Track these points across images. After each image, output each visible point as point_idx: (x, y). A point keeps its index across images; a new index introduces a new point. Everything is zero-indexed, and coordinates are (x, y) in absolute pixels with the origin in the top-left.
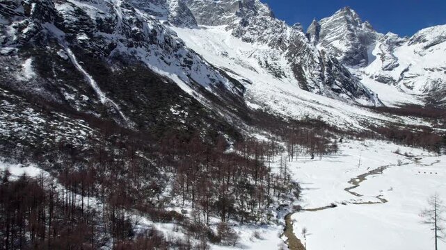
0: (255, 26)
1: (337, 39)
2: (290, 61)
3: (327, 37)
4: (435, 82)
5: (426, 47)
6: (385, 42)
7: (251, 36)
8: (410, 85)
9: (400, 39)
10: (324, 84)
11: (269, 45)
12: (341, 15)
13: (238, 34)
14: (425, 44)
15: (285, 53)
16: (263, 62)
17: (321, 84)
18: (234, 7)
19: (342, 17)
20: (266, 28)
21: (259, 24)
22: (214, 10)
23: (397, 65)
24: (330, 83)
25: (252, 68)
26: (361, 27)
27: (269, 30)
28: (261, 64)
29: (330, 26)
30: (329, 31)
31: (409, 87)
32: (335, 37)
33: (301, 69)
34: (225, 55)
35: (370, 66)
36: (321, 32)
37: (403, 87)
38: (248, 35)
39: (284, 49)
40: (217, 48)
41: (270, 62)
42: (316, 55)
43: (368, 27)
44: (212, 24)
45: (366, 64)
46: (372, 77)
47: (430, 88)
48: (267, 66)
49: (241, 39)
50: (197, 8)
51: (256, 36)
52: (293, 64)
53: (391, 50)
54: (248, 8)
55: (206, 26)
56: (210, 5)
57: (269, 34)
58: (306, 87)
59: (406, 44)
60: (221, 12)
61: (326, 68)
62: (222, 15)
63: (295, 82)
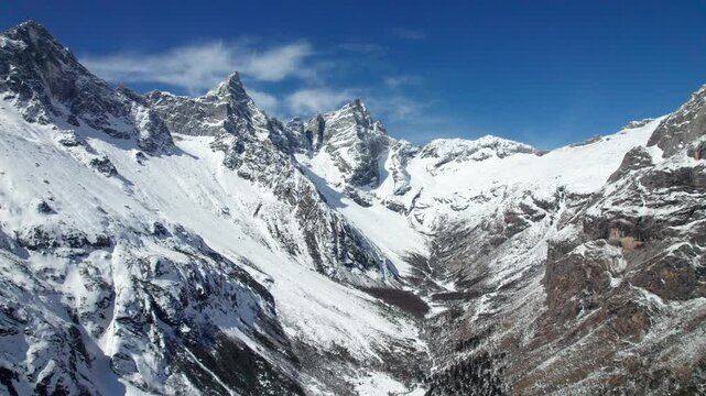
0: (254, 157)
1: (345, 145)
2: (301, 224)
3: (332, 139)
4: (443, 218)
5: (438, 165)
6: (397, 152)
7: (250, 172)
8: (420, 217)
9: (413, 149)
10: (337, 259)
11: (275, 193)
12: (349, 112)
13: (232, 164)
14: (437, 161)
15: (295, 210)
16: (273, 228)
17: (335, 261)
18: (221, 112)
19: (351, 115)
20: (268, 164)
21: (258, 155)
22: (192, 112)
23: (409, 189)
24: (343, 258)
25: (264, 242)
26: (372, 128)
27: (272, 168)
28: (271, 231)
29: (337, 125)
30: (335, 132)
31: (419, 221)
32: (342, 142)
33: (314, 239)
34: (226, 213)
35: (380, 188)
36: (326, 131)
37: (414, 220)
38: (244, 168)
39: (293, 203)
40: (215, 202)
41: (280, 228)
42: (329, 219)
43: (380, 129)
44: (189, 132)
45: (378, 184)
46: (383, 203)
47: (438, 226)
48: (279, 235)
49: (236, 171)
50: (166, 107)
51: (256, 172)
52: (305, 230)
53: (404, 163)
54: (239, 115)
55: (180, 136)
56: (185, 104)
57: (272, 172)
58: (321, 270)
59: (419, 156)
60: (202, 115)
61: (339, 238)
62: (202, 121)
63: (310, 259)
